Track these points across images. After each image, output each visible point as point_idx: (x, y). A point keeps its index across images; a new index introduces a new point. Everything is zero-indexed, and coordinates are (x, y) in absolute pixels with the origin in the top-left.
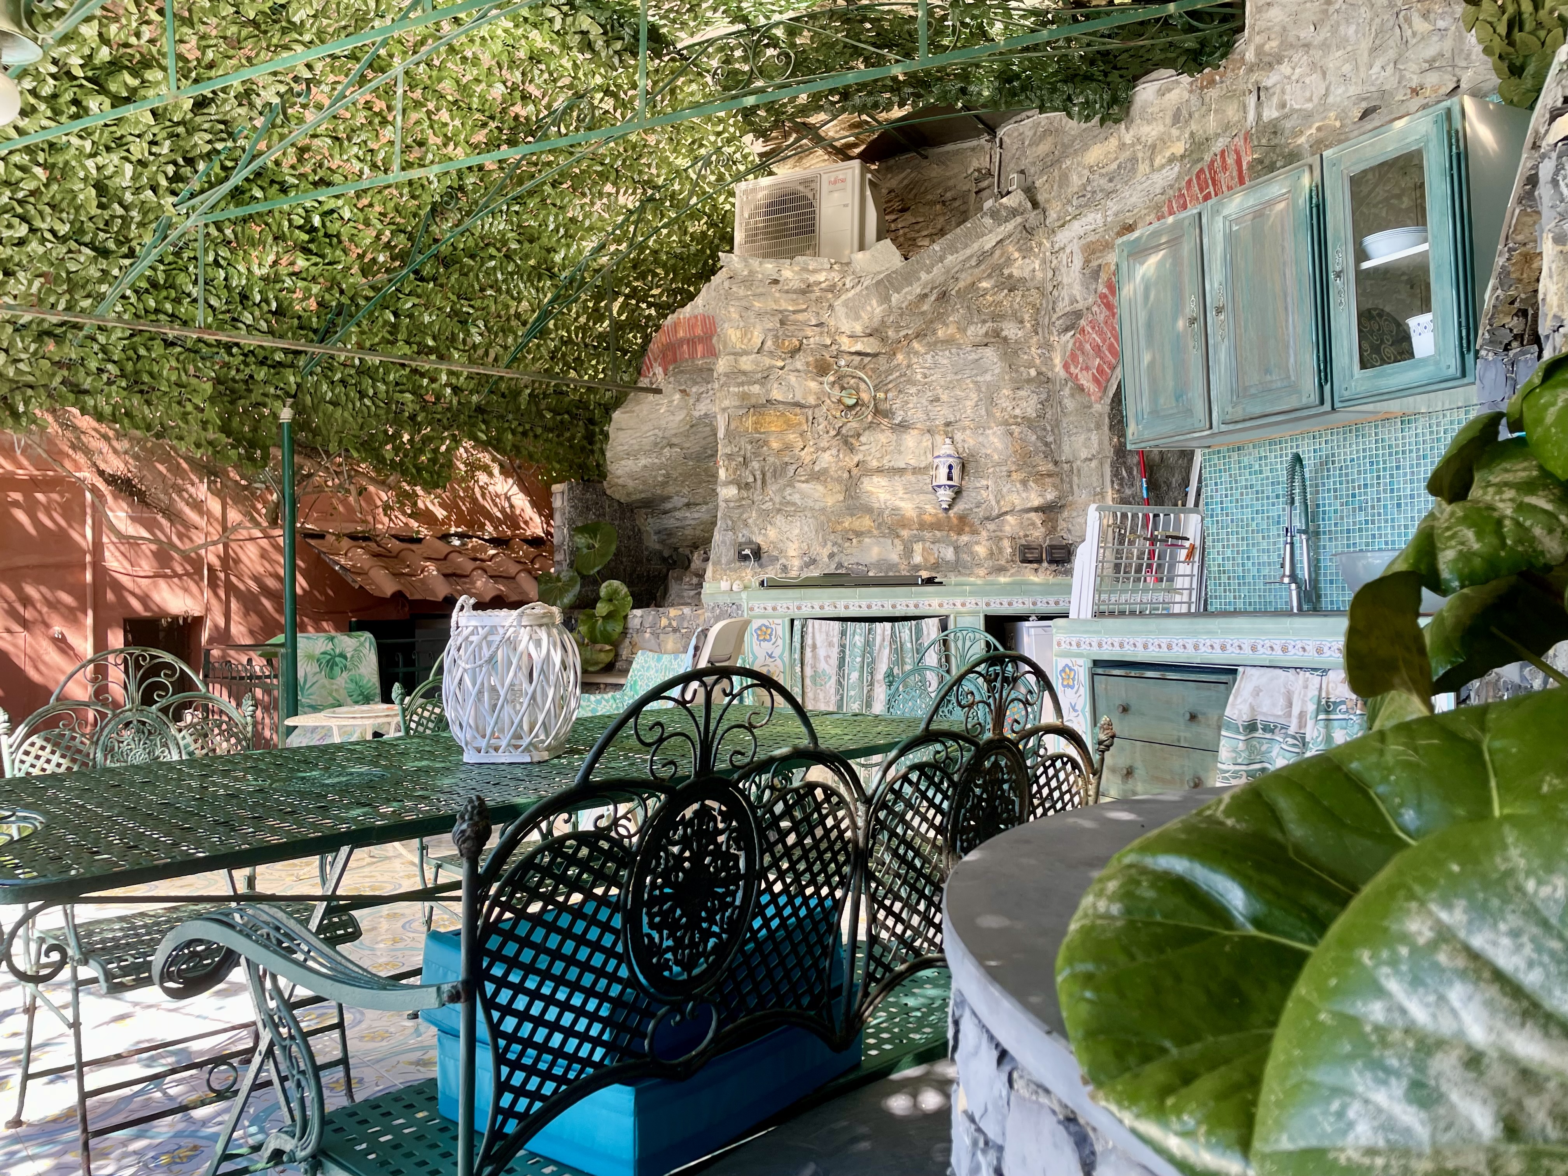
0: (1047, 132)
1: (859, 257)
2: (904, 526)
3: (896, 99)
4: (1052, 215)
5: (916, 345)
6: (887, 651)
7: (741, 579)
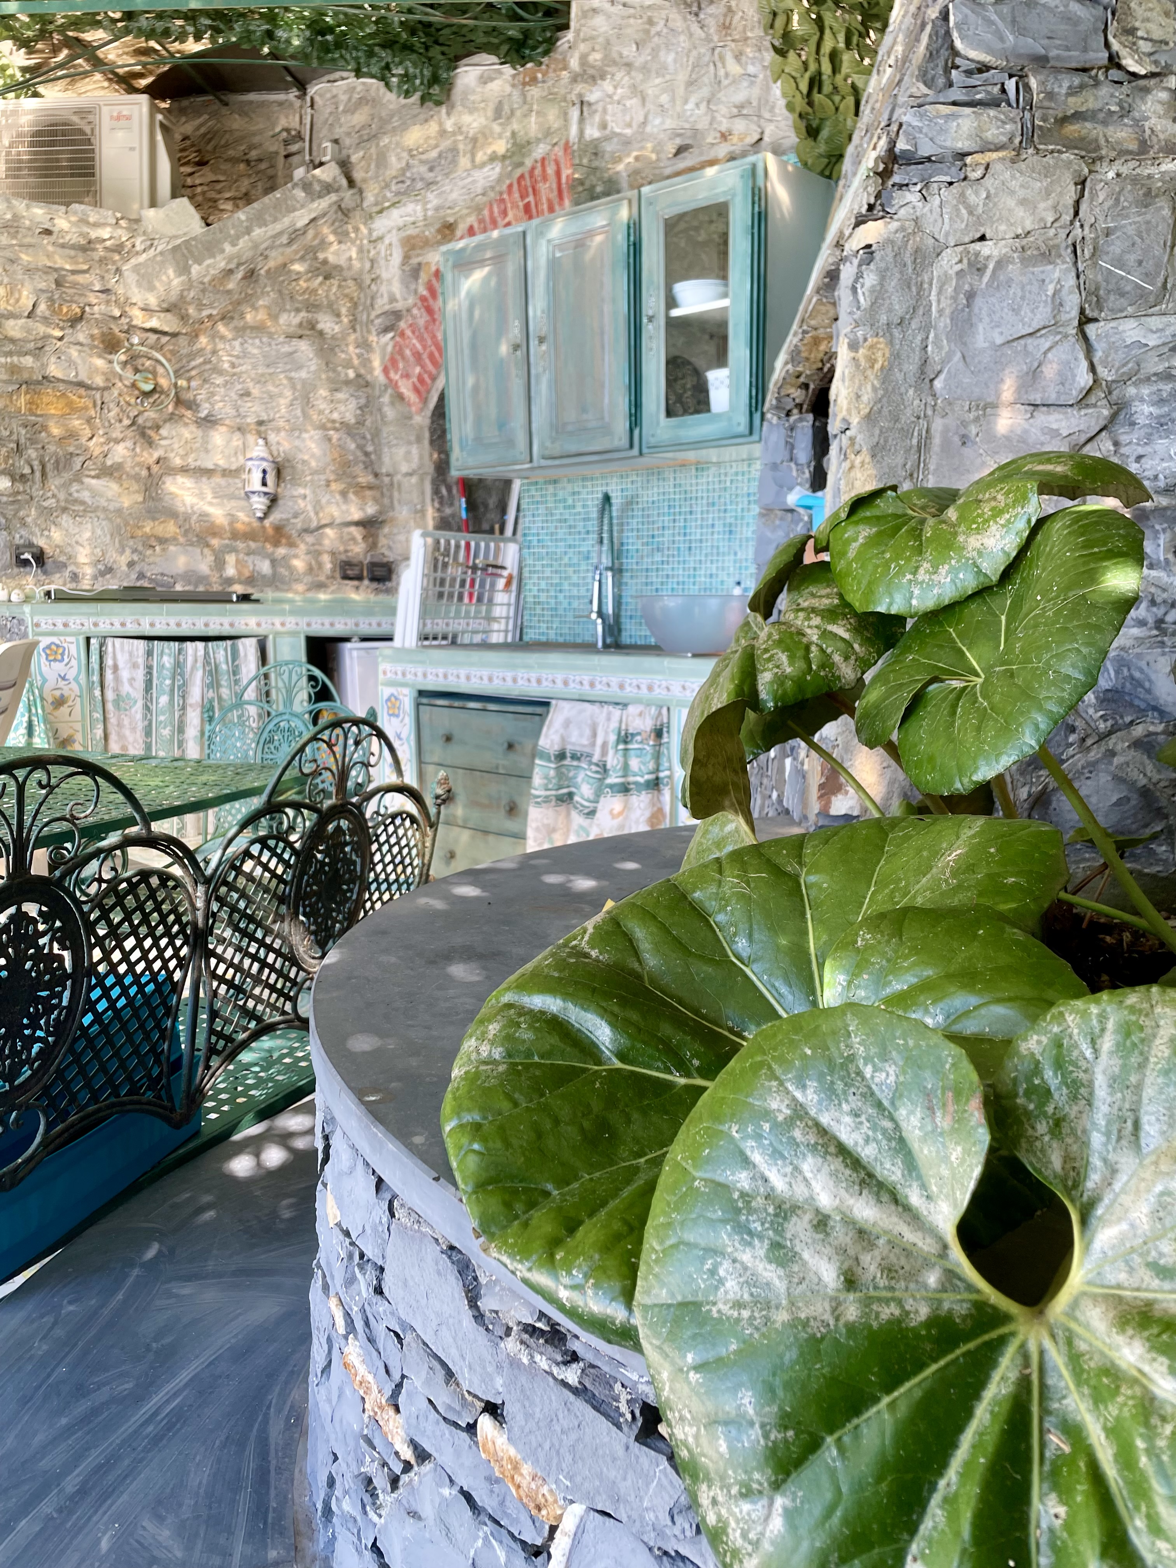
0: (363, 101)
1: (150, 214)
2: (214, 535)
3: (190, 29)
4: (370, 198)
5: (221, 328)
6: (199, 674)
7: (21, 587)
